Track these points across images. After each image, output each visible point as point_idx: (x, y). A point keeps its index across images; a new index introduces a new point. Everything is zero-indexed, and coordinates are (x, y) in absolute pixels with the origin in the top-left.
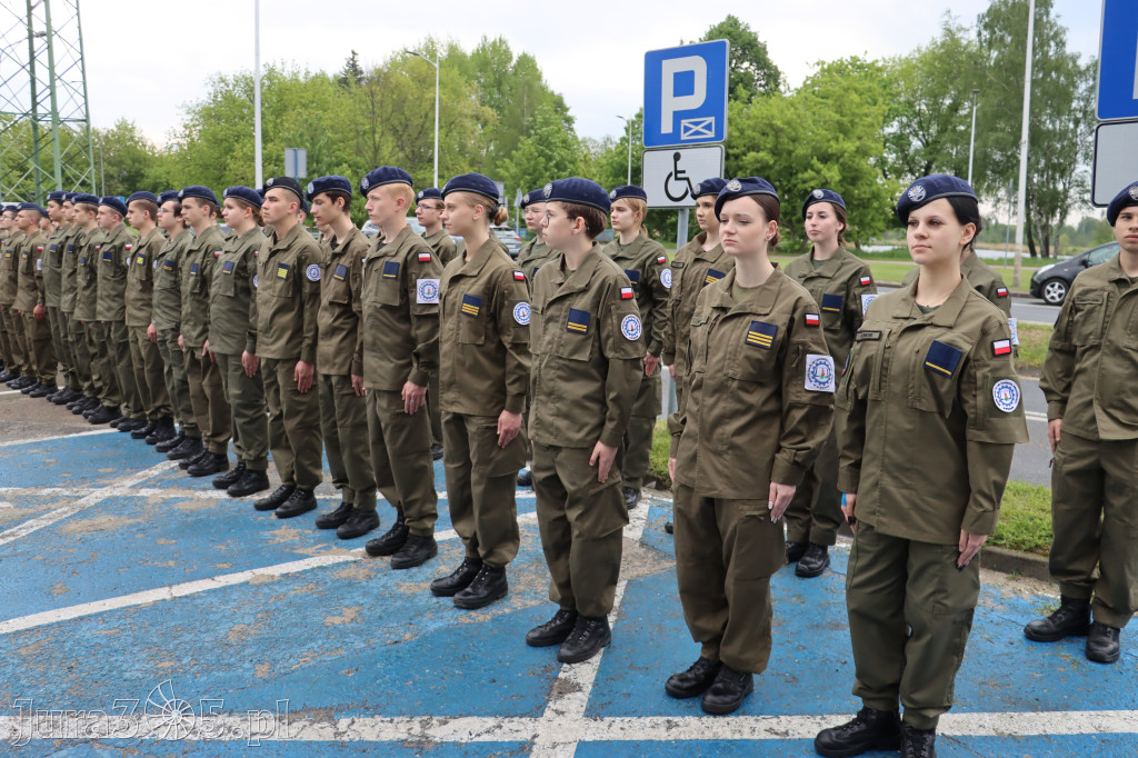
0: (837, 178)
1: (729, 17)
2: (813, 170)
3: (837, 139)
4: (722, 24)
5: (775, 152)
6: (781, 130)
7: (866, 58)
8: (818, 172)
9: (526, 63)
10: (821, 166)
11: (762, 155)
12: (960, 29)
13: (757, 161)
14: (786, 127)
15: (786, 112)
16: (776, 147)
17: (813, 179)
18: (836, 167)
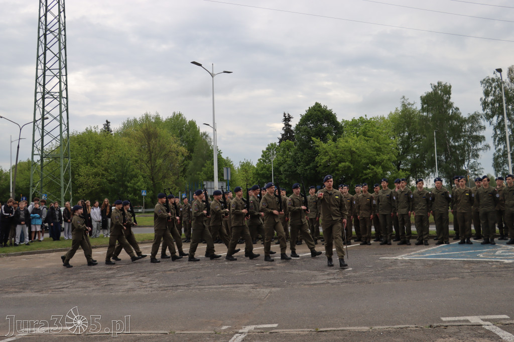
0: (382, 172)
1: (317, 104)
2: (369, 169)
3: (378, 155)
4: (314, 107)
5: (351, 162)
6: (354, 152)
7: (367, 117)
8: (373, 169)
9: (193, 124)
10: (373, 167)
11: (347, 164)
12: (409, 104)
13: (345, 167)
14: (357, 151)
15: (356, 144)
16: (352, 160)
17: (371, 173)
18: (380, 167)
